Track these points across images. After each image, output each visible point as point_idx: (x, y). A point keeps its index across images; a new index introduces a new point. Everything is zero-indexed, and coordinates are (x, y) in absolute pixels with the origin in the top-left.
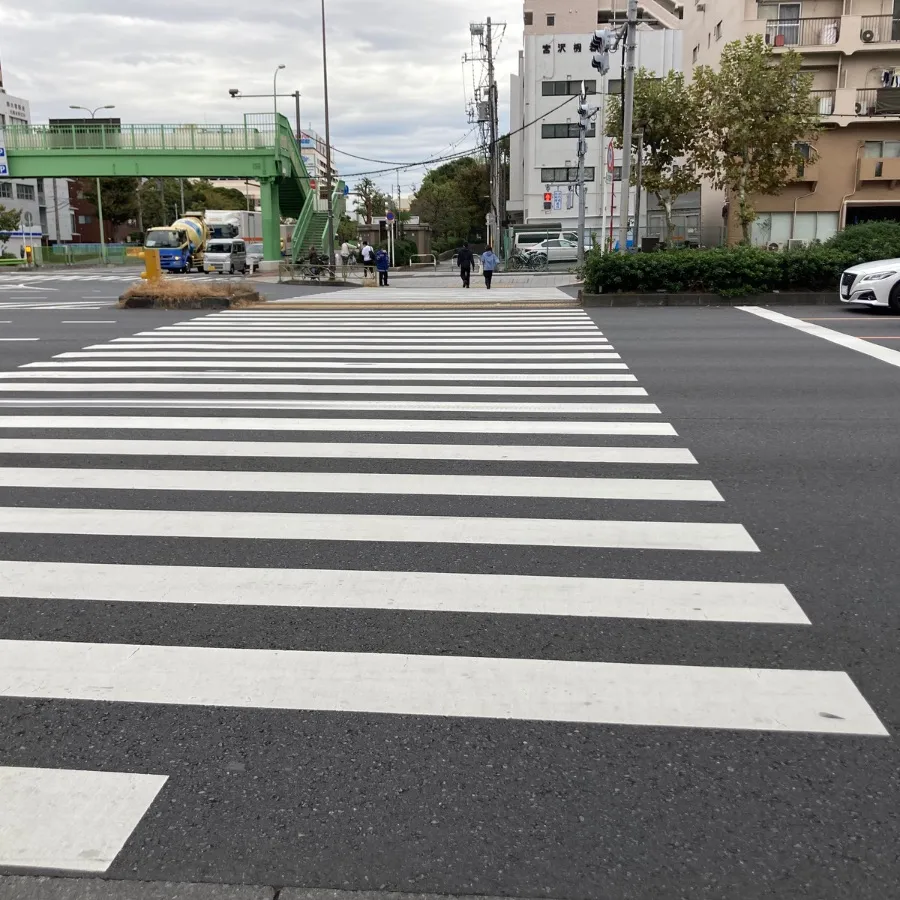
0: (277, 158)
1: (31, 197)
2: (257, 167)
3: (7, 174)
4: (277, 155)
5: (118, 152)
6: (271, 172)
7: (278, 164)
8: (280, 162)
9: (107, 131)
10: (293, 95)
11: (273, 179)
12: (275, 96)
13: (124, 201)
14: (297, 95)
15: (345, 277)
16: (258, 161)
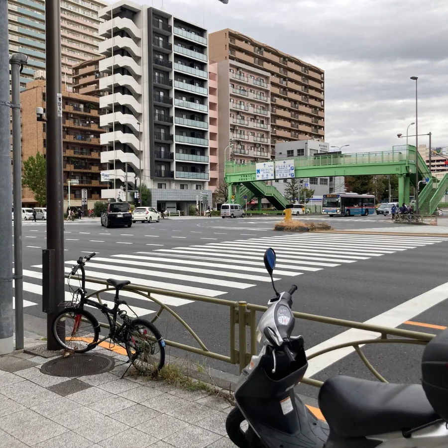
0: (407, 165)
1: (326, 184)
2: (397, 169)
3: (294, 177)
4: (407, 164)
5: (338, 166)
6: (404, 171)
7: (407, 168)
8: (409, 167)
9: (333, 157)
10: (428, 134)
11: (405, 175)
12: (407, 136)
13: (366, 184)
14: (430, 134)
15: (422, 220)
16: (398, 167)
